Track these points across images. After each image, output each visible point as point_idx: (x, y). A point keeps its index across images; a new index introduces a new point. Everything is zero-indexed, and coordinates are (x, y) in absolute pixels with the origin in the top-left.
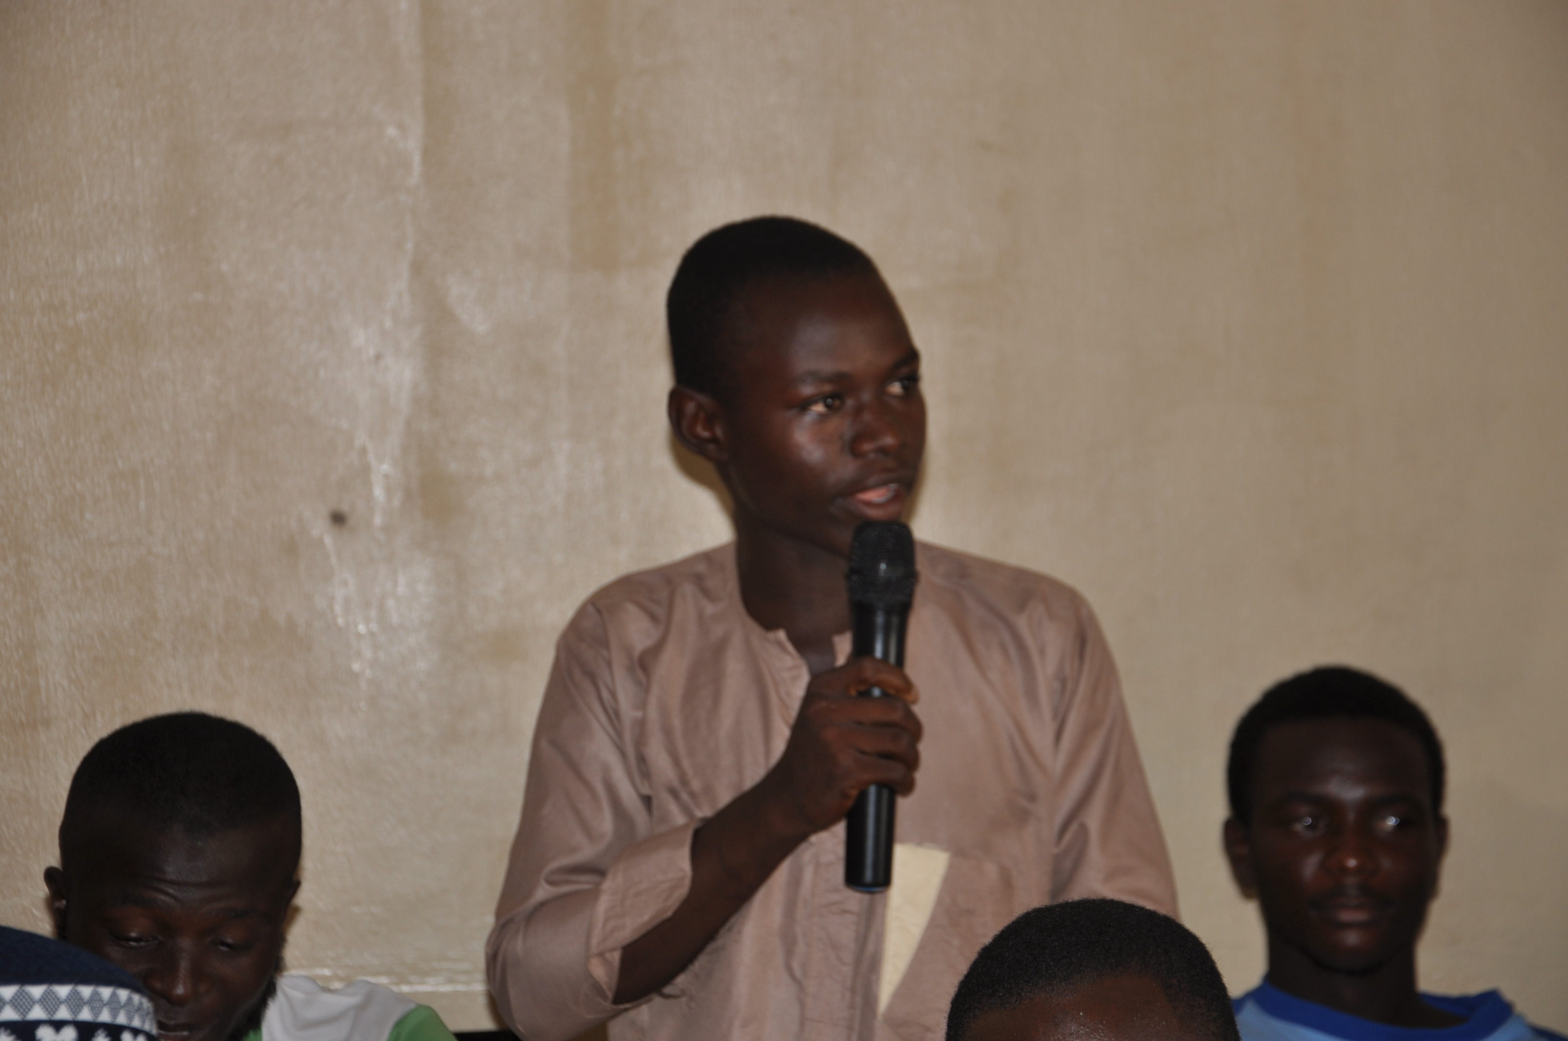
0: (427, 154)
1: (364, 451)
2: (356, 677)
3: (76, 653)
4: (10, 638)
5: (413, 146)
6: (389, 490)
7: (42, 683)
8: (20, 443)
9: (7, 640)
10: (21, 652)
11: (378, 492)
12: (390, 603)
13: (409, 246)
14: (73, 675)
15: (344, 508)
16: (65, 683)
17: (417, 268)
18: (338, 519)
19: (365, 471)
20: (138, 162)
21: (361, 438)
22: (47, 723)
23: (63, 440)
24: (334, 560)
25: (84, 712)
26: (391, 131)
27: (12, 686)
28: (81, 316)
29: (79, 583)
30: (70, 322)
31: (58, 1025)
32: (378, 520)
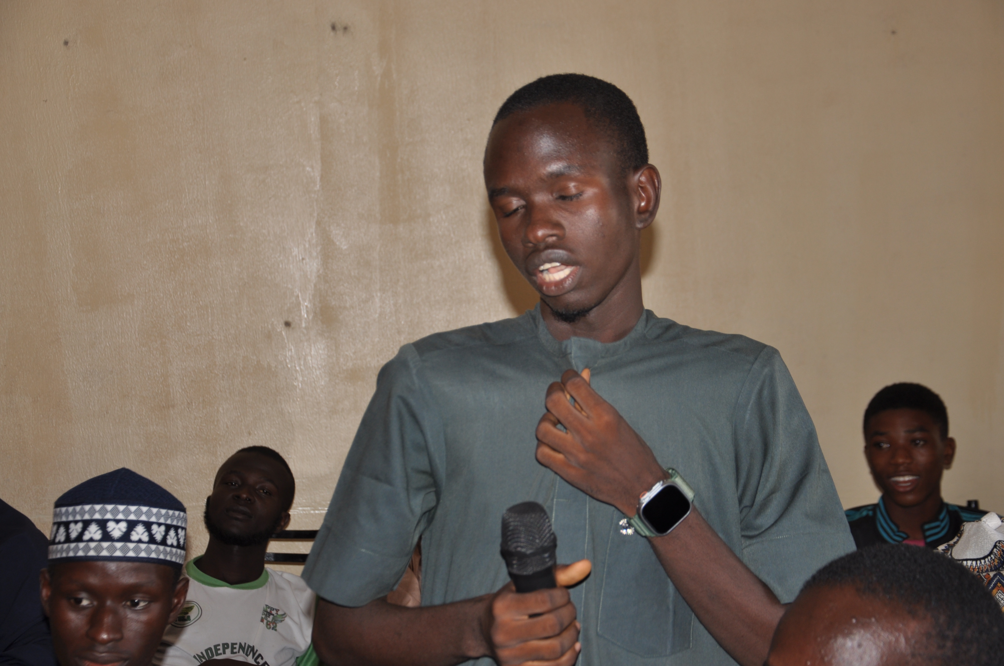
0: (322, 177)
1: (298, 296)
2: (295, 387)
3: (184, 378)
4: (159, 373)
5: (317, 174)
6: (307, 312)
7: (171, 390)
8: (162, 295)
9: (157, 374)
10: (163, 378)
11: (304, 314)
12: (309, 358)
13: (315, 215)
14: (183, 387)
15: (290, 320)
16: (180, 391)
17: (318, 223)
18: (287, 324)
19: (299, 304)
20: (207, 183)
21: (297, 291)
22: (173, 406)
23: (178, 293)
24: (286, 341)
25: (188, 402)
26: (308, 169)
27: (160, 391)
28: (185, 244)
29: (185, 351)
30: (181, 247)
31: (160, 525)
32: (304, 325)
